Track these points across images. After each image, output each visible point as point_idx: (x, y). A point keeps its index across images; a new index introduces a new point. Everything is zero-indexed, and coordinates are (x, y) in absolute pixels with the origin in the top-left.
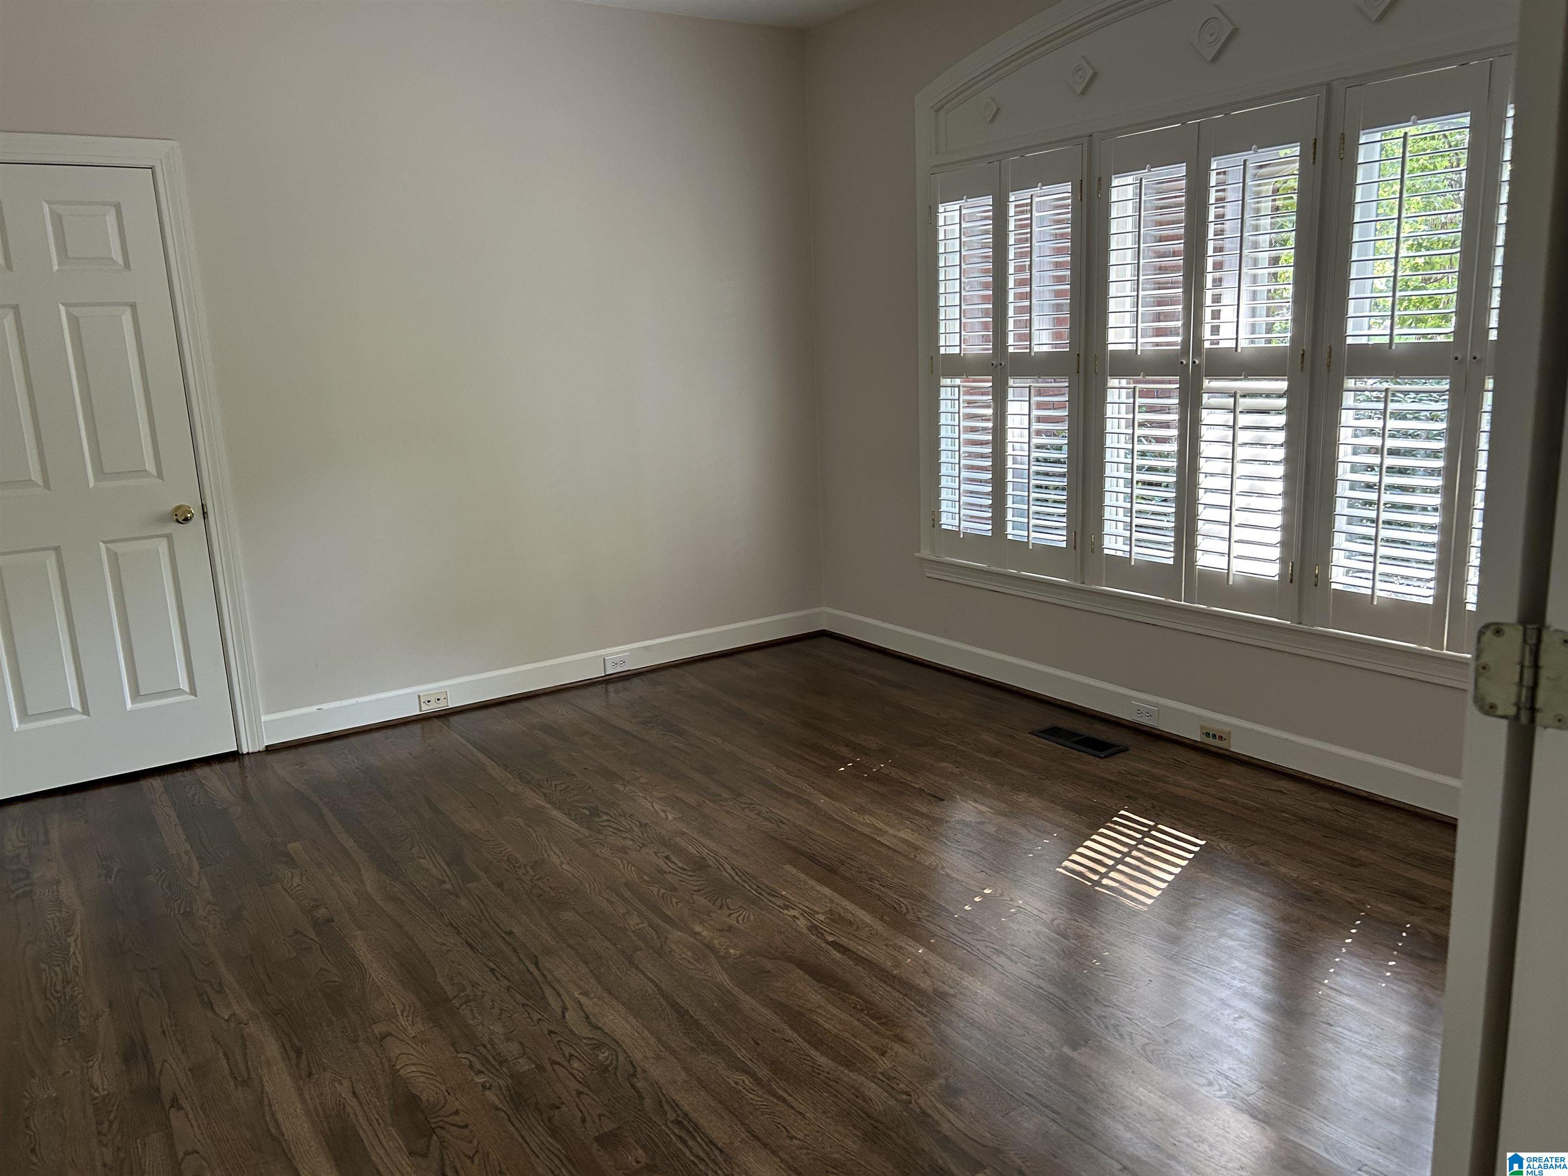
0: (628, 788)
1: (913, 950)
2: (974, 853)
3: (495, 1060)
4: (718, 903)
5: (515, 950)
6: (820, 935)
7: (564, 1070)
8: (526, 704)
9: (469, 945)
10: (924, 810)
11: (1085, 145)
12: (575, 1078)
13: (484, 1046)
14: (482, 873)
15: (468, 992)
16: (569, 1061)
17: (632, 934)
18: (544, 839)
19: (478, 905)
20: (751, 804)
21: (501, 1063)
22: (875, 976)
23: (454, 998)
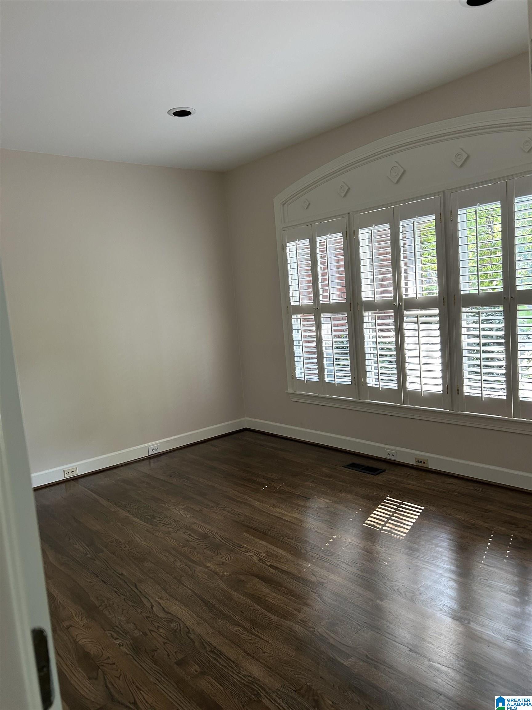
0: (167, 505)
1: (306, 565)
2: (327, 521)
3: (123, 632)
4: (216, 553)
5: (125, 582)
6: (264, 563)
7: (156, 633)
8: (115, 471)
9: (103, 581)
10: (302, 504)
11: (347, 218)
12: (162, 637)
13: (117, 627)
14: (104, 549)
15: (106, 603)
16: (158, 629)
17: (178, 570)
18: (131, 531)
19: (105, 563)
20: (224, 508)
21: (126, 634)
22: (291, 578)
23: (100, 606)
